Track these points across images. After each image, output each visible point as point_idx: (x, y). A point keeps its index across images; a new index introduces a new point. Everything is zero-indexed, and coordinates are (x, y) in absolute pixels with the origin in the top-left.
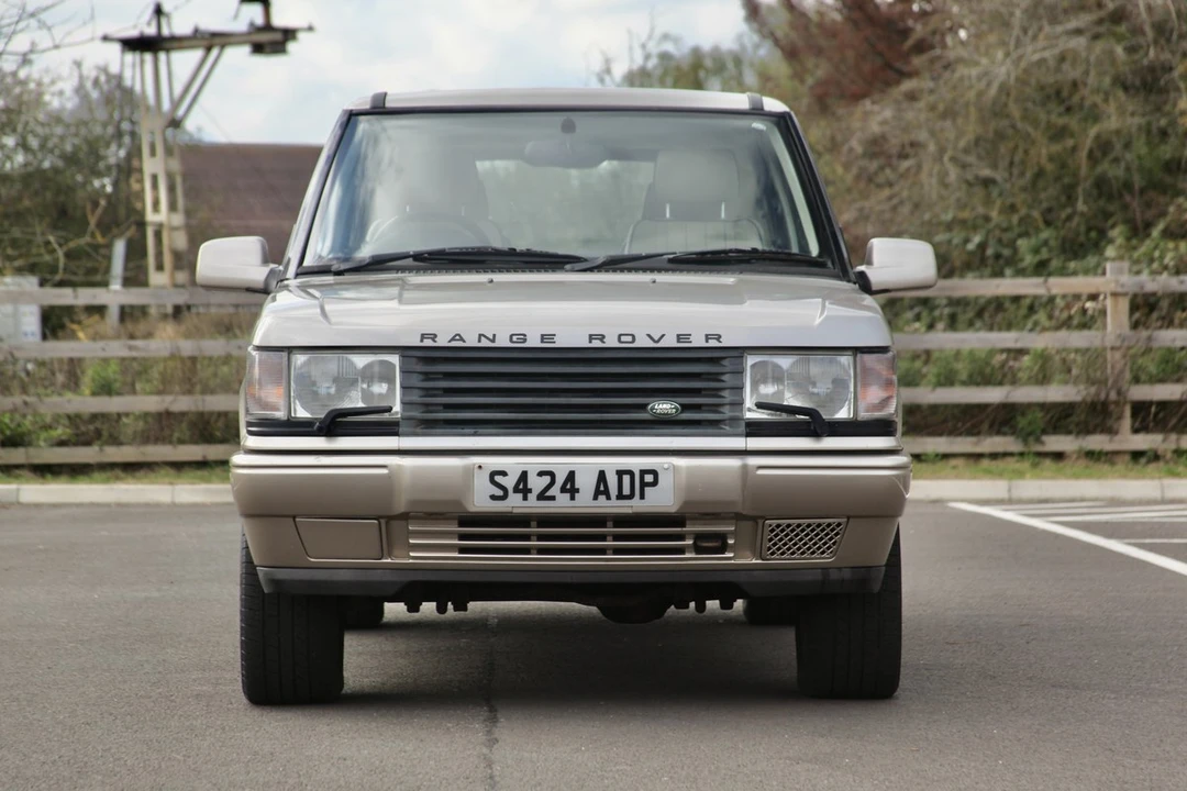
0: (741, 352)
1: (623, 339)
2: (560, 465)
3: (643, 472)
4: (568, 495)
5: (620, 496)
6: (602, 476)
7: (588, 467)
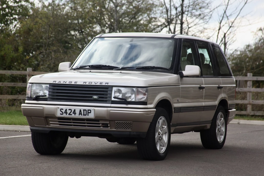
0: (112, 86)
1: (90, 83)
2: (73, 108)
3: (88, 110)
4: (74, 114)
5: (84, 115)
6: (80, 111)
7: (78, 109)
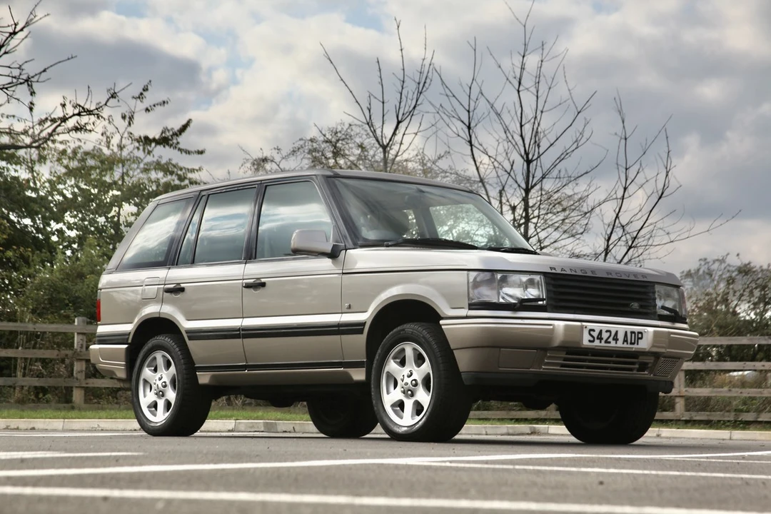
0: (653, 284)
2: (613, 328)
3: (639, 333)
4: (615, 342)
5: (631, 343)
6: (626, 332)
7: (622, 329)
